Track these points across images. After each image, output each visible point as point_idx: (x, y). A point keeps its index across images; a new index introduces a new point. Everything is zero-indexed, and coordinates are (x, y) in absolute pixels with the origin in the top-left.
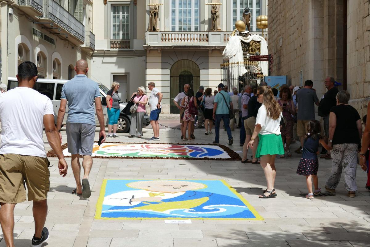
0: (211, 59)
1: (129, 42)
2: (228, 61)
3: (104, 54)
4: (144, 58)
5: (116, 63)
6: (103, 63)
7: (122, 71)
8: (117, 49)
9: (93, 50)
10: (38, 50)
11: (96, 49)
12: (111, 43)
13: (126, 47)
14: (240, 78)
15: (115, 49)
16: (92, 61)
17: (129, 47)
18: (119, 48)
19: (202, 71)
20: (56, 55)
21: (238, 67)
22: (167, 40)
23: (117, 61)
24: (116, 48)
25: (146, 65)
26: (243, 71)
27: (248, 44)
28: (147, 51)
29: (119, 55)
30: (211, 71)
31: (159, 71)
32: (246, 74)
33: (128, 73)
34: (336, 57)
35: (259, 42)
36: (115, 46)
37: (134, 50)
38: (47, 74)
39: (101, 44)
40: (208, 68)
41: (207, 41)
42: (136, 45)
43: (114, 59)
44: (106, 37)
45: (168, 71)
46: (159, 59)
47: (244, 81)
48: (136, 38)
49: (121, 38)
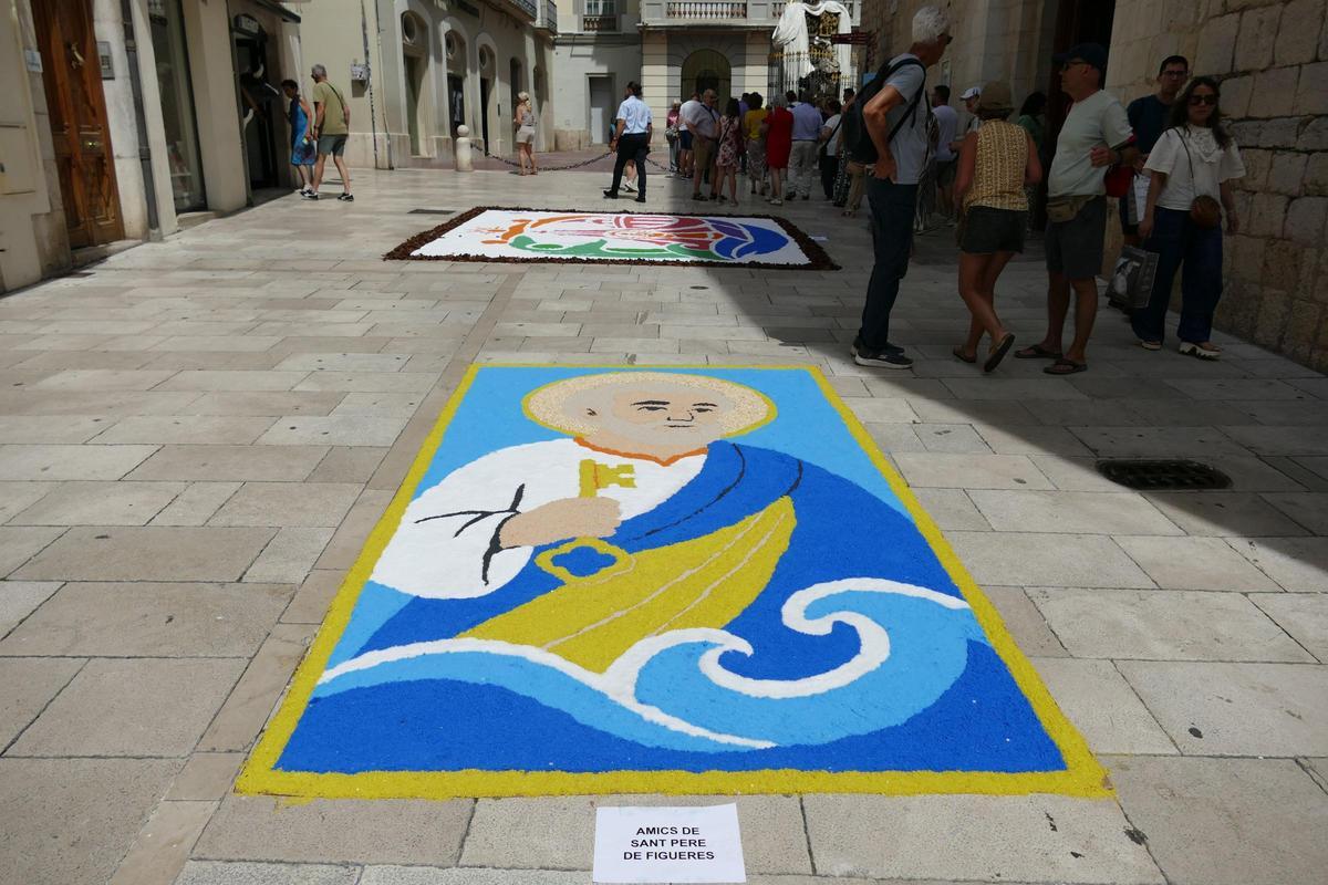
0: (749, 49)
1: (614, 20)
2: (782, 50)
3: (572, 41)
4: (637, 48)
5: (593, 57)
6: (572, 56)
7: (603, 70)
8: (594, 32)
9: (555, 33)
10: (445, 27)
11: (559, 31)
12: (585, 20)
13: (609, 29)
14: (802, 82)
15: (590, 32)
16: (554, 53)
17: (614, 28)
18: (597, 29)
19: (734, 71)
20: (485, 39)
21: (799, 60)
22: (677, 15)
23: (594, 52)
24: (593, 29)
25: (642, 59)
26: (809, 68)
27: (818, 18)
28: (645, 35)
29: (598, 42)
30: (749, 70)
31: (663, 69)
32: (812, 73)
33: (612, 74)
34: (1038, 25)
35: (837, 15)
36: (591, 26)
37: (622, 33)
38: (468, 71)
39: (568, 23)
40: (744, 65)
41: (745, 16)
42: (626, 26)
43: (589, 50)
44: (576, 10)
45: (678, 71)
46: (664, 49)
47: (808, 88)
48: (625, 13)
49: (600, 13)
